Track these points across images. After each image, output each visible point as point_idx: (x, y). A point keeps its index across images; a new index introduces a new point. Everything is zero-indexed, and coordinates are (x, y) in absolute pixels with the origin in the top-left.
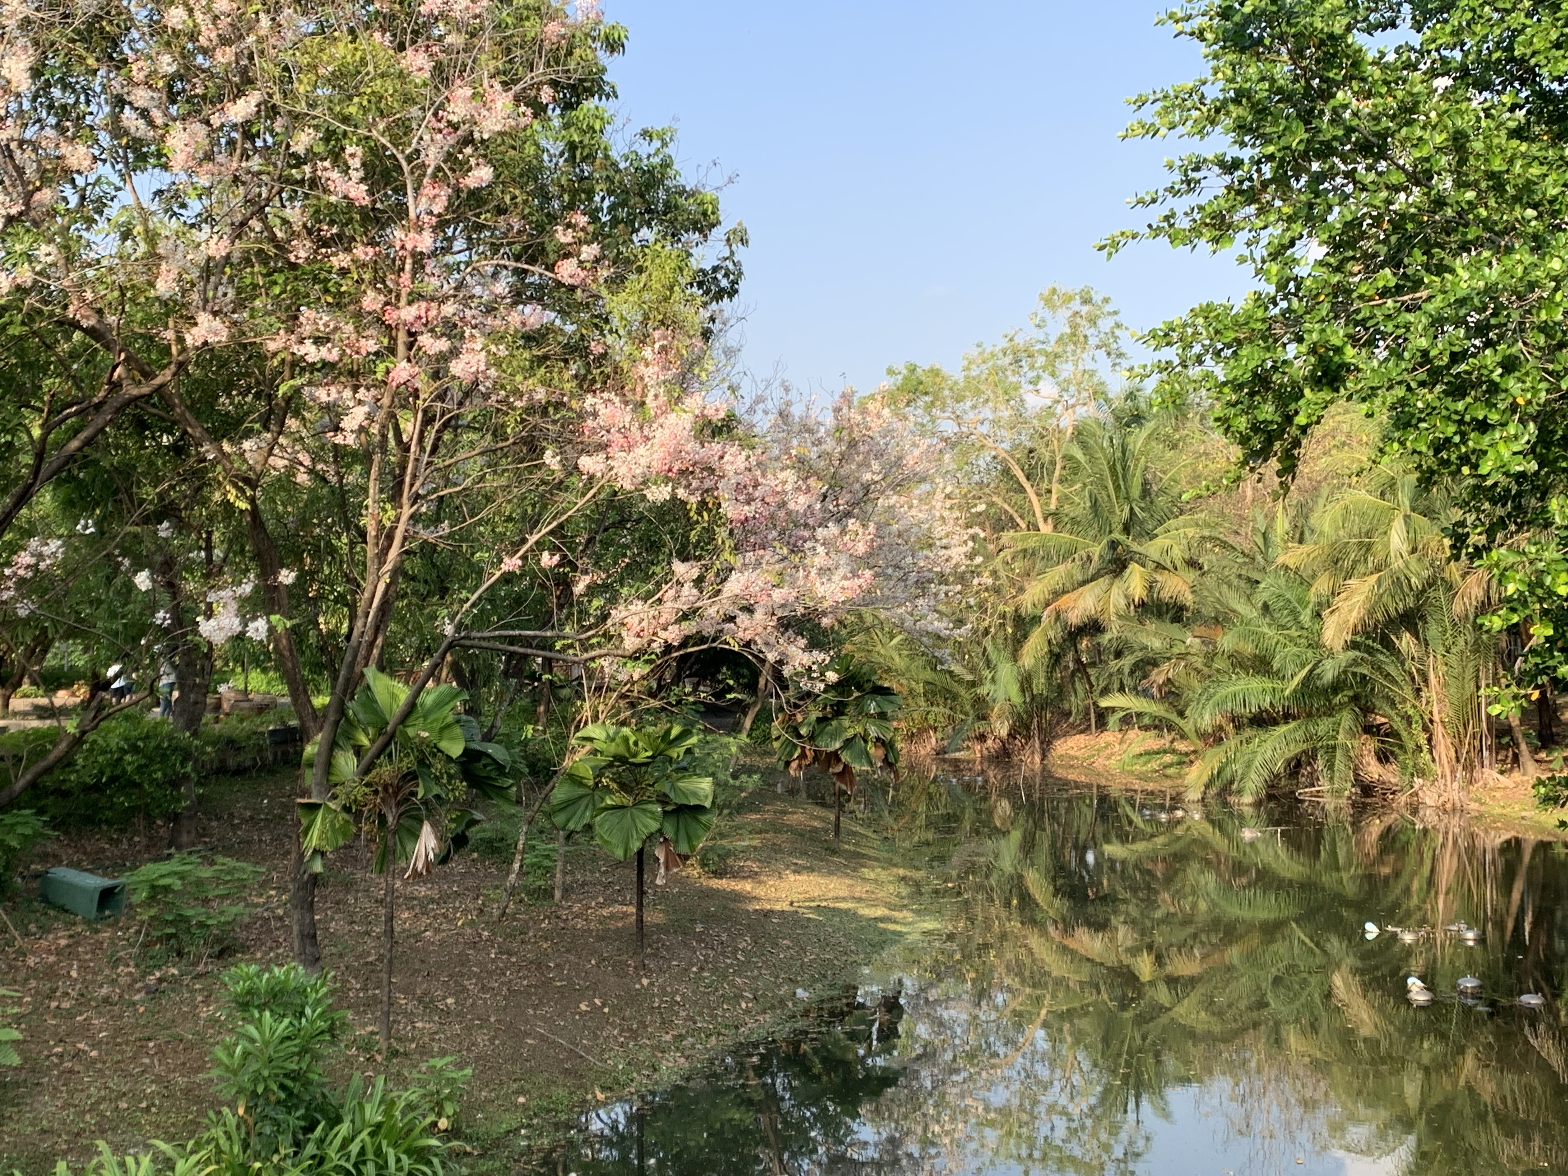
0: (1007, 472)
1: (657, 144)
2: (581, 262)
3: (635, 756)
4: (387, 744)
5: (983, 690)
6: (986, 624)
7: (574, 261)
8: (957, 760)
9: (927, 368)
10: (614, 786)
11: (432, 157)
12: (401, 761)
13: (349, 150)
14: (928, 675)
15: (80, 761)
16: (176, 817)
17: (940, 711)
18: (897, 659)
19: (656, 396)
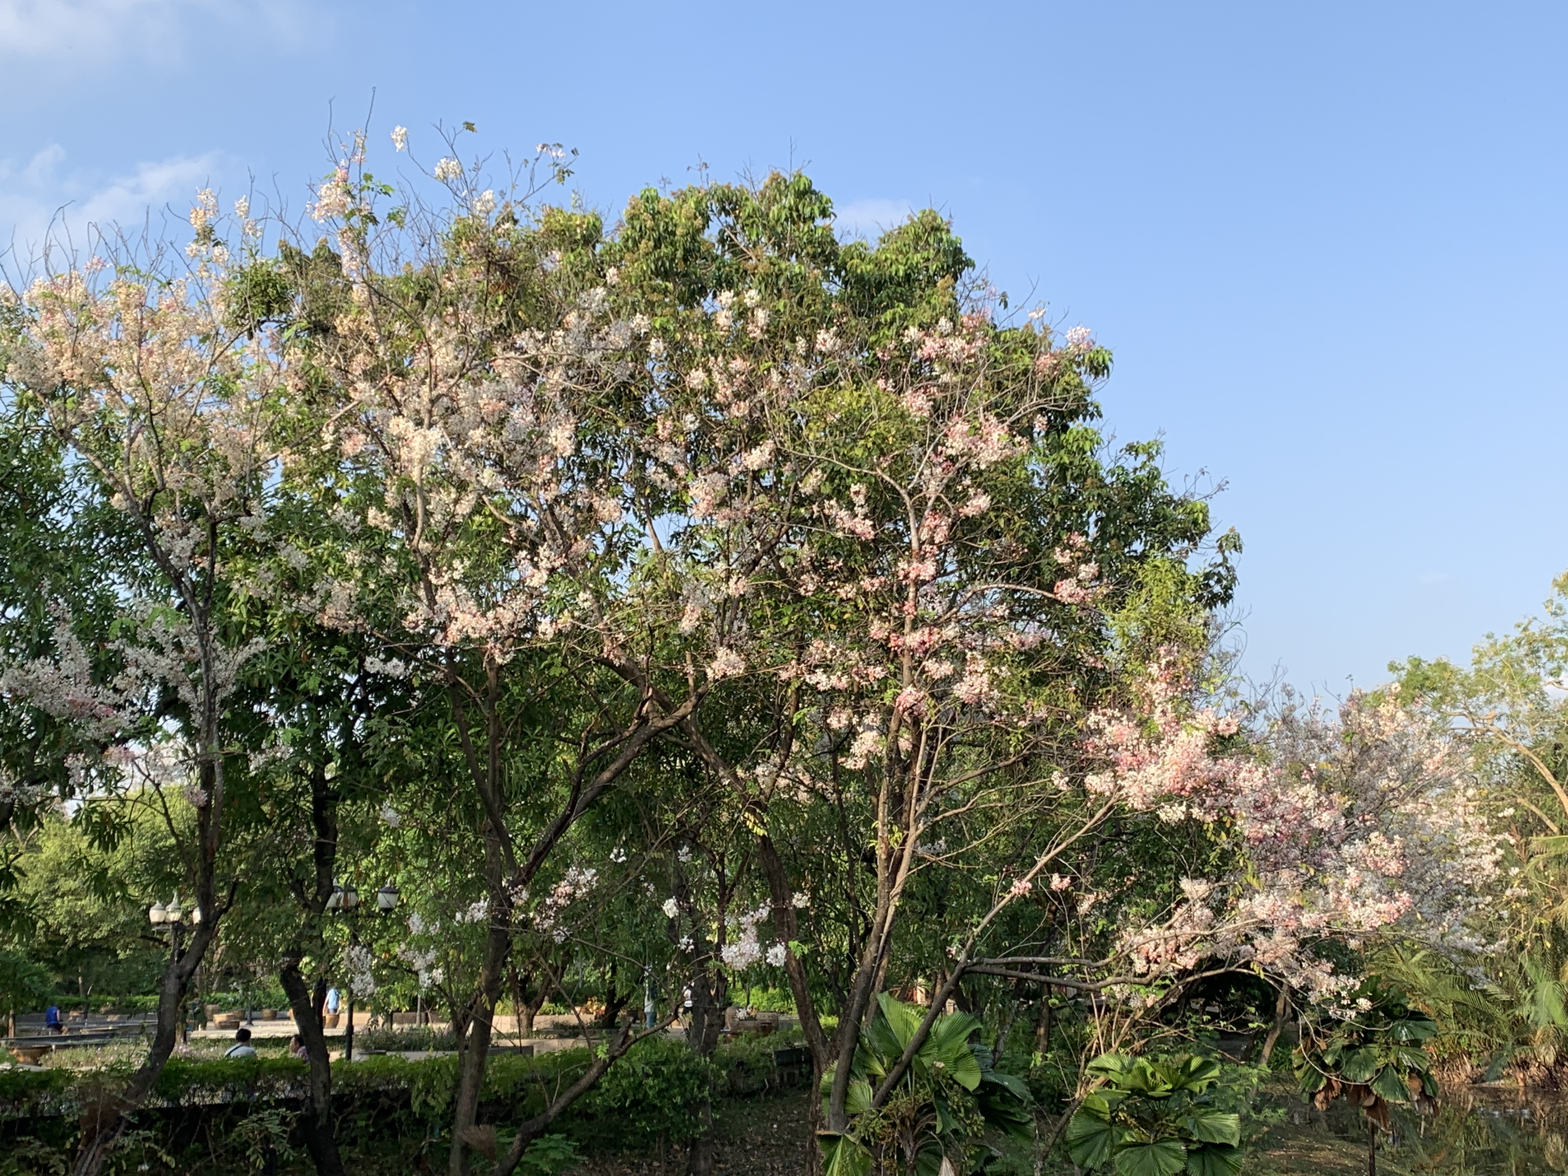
0: (1530, 770)
1: (1143, 458)
2: (1079, 581)
3: (1153, 1089)
4: (904, 1073)
5: (1522, 1012)
6: (1521, 937)
7: (1074, 581)
8: (1497, 1090)
9: (1433, 662)
10: (1132, 1121)
11: (932, 490)
12: (917, 1092)
13: (854, 488)
14: (1459, 995)
15: (605, 1085)
16: (694, 1143)
17: (1473, 1035)
18: (1421, 976)
19: (1164, 712)
